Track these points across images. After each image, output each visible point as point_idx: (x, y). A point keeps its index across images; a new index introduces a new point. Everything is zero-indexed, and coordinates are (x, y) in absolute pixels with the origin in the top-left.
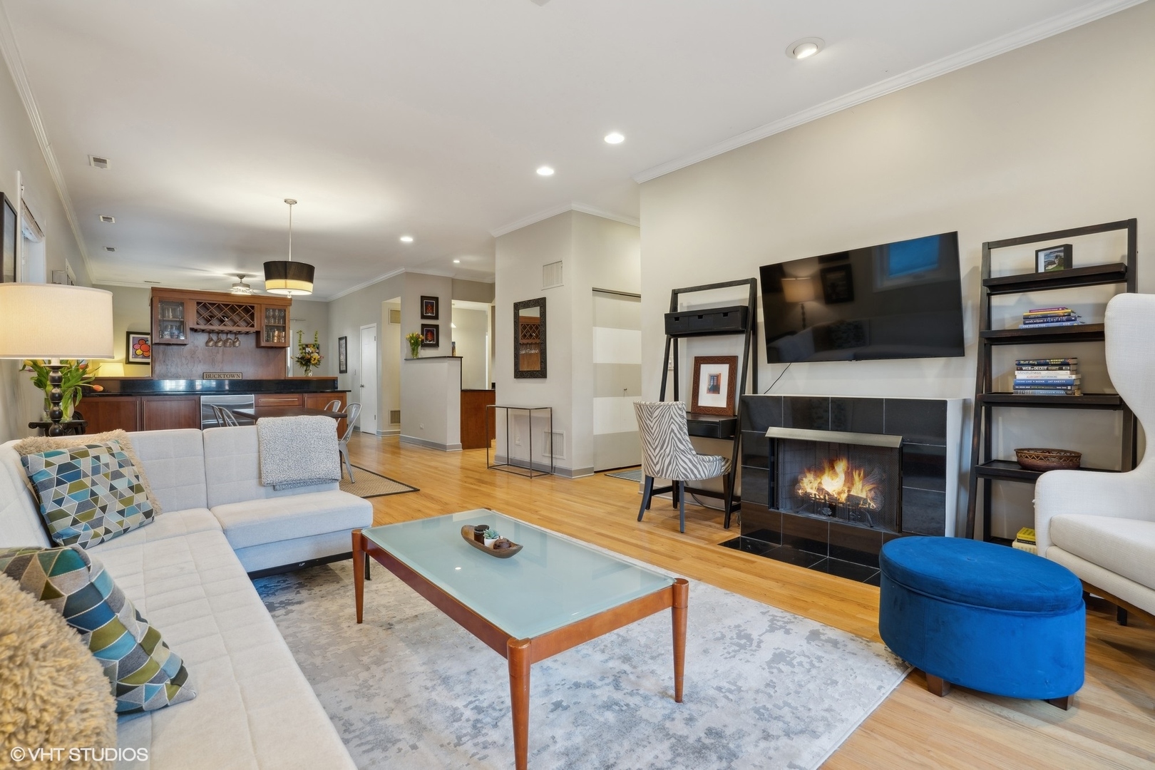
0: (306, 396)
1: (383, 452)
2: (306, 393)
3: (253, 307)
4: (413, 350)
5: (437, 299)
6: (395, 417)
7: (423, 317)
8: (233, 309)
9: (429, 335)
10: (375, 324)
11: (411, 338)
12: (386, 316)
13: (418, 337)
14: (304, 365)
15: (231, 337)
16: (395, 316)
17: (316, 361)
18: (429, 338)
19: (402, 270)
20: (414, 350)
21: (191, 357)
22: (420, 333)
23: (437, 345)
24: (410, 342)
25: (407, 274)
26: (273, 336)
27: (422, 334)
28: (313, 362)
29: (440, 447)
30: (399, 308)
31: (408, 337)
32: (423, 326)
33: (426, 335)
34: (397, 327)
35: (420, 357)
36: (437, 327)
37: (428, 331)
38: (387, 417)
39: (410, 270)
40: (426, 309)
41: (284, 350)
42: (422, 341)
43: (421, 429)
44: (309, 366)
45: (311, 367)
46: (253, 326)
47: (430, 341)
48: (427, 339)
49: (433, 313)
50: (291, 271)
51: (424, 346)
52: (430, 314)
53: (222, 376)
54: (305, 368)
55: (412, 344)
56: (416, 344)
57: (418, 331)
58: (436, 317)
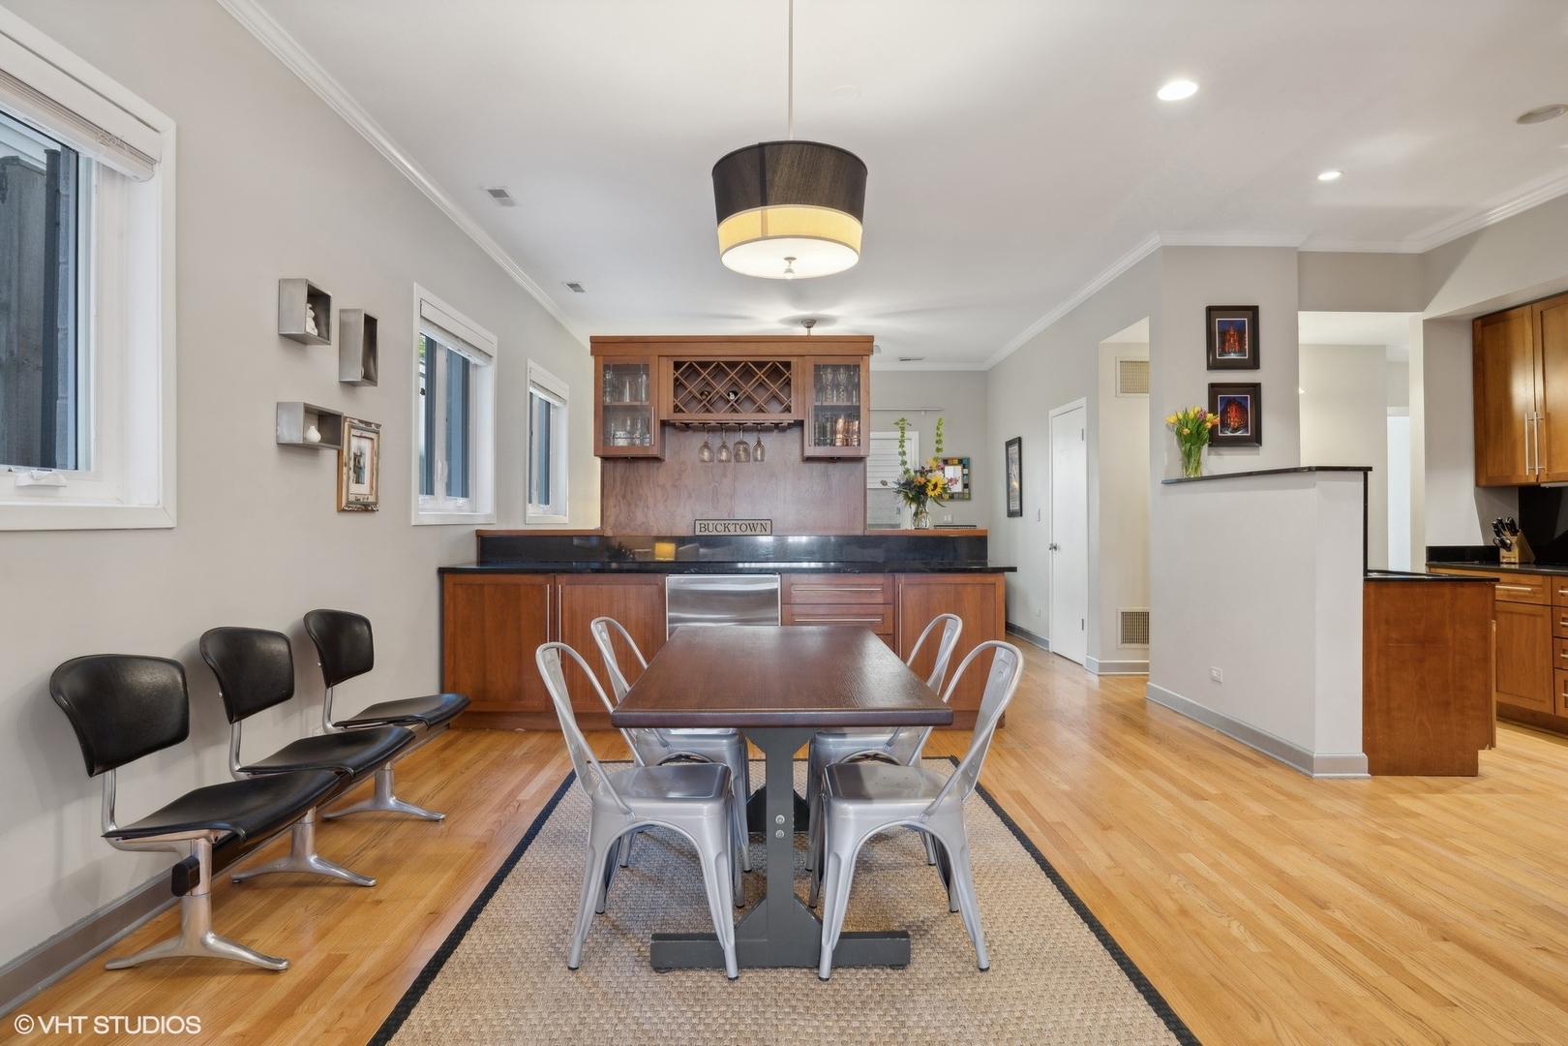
0: (902, 579)
1: (1103, 748)
2: (903, 571)
3: (787, 365)
4: (1188, 455)
5: (1253, 311)
6: (1136, 627)
7: (1213, 366)
8: (747, 372)
9: (1233, 413)
10: (1083, 401)
11: (1182, 423)
12: (1110, 375)
13: (1200, 421)
14: (912, 500)
15: (751, 439)
16: (1134, 376)
17: (938, 490)
18: (1233, 421)
19: (1153, 242)
20: (1189, 457)
21: (674, 486)
22: (1206, 408)
23: (1256, 439)
24: (1179, 433)
25: (1166, 251)
26: (834, 432)
27: (1212, 409)
28: (930, 493)
29: (1295, 761)
30: (1144, 355)
31: (1173, 419)
32: (1214, 388)
33: (1224, 413)
34: (1144, 400)
35: (1205, 473)
36: (1255, 389)
37: (1229, 402)
38: (1115, 628)
39: (1175, 239)
40: (1223, 343)
41: (861, 465)
42: (1213, 430)
43: (1216, 681)
44: (924, 503)
45: (930, 504)
46: (788, 409)
47: (1235, 430)
48: (1224, 425)
49: (1241, 351)
50: (779, 179)
51: (1216, 441)
52: (1233, 356)
53: (732, 528)
54: (914, 506)
55: (1183, 439)
56: (1195, 438)
57: (1202, 403)
58: (1254, 363)
